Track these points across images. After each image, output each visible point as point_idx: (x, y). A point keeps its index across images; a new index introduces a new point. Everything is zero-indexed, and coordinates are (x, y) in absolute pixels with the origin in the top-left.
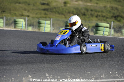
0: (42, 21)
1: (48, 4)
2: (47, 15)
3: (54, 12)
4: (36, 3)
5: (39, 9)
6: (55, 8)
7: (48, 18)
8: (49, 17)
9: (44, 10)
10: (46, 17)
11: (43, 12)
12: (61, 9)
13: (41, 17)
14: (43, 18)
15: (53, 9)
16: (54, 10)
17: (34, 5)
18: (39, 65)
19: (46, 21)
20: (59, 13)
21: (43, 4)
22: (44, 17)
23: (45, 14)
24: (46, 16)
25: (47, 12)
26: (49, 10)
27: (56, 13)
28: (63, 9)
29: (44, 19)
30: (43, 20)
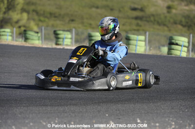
0: (132, 36)
1: (142, 10)
2: (140, 26)
3: (151, 21)
4: (123, 7)
5: (128, 17)
6: (153, 15)
7: (141, 32)
8: (143, 30)
9: (136, 18)
10: (138, 30)
11: (134, 22)
12: (162, 16)
13: (131, 30)
14: (133, 32)
15: (149, 17)
16: (152, 19)
17: (120, 11)
18: (126, 105)
19: (138, 35)
20: (159, 24)
21: (134, 9)
22: (135, 30)
23: (138, 25)
24: (138, 28)
25: (139, 22)
26: (144, 19)
27: (154, 24)
28: (166, 17)
29: (136, 32)
30: (134, 34)
